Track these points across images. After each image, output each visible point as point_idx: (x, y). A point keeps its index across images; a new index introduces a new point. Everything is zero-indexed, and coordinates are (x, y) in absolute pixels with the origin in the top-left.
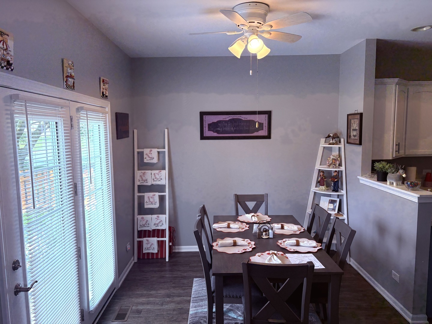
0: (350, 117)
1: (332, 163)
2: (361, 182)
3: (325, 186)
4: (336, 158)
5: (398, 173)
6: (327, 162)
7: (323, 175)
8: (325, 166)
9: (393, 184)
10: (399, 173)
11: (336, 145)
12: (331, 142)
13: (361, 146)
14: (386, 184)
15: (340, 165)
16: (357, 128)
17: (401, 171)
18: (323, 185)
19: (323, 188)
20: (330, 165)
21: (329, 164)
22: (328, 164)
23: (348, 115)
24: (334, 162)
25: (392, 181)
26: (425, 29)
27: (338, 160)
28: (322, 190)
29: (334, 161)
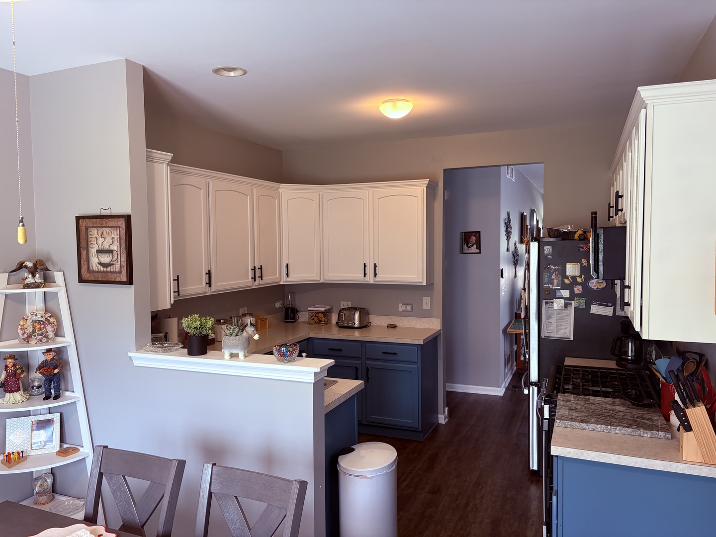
0: (83, 223)
1: (34, 331)
2: (136, 363)
3: (21, 392)
4: (43, 319)
5: (245, 334)
6: (20, 332)
7: (14, 365)
8: (16, 341)
9: (237, 355)
10: (247, 332)
11: (43, 287)
12: (30, 280)
13: (130, 288)
14: (222, 358)
15: (58, 333)
16: (115, 247)
17: (250, 330)
18: (17, 390)
19: (18, 396)
20: (29, 336)
21: (25, 336)
22: (23, 334)
23: (78, 218)
24: (40, 329)
25: (234, 351)
26: (232, 74)
27: (50, 323)
28: (15, 404)
29: (38, 327)
